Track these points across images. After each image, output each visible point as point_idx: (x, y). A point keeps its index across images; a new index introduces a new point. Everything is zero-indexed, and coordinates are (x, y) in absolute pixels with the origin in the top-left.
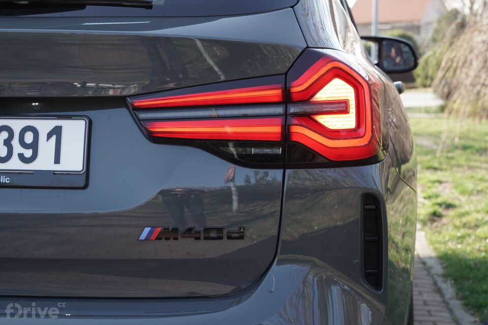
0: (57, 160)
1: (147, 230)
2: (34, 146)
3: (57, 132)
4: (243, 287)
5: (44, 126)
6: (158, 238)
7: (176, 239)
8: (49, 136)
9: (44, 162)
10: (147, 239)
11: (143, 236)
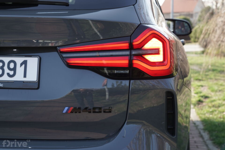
0: (25, 76)
1: (66, 108)
2: (14, 69)
3: (25, 63)
4: (111, 135)
5: (19, 60)
6: (72, 112)
7: (80, 112)
8: (21, 65)
9: (19, 77)
10: (67, 112)
11: (65, 111)
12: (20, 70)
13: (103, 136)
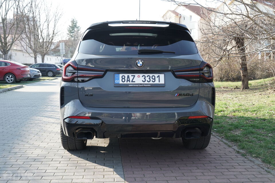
0: (159, 82)
1: (176, 94)
2: (155, 79)
3: (159, 76)
4: (192, 105)
5: (156, 75)
6: (178, 96)
7: (181, 96)
8: (157, 77)
9: (157, 82)
10: (176, 96)
11: (176, 95)
12: (157, 79)
13: (189, 106)
